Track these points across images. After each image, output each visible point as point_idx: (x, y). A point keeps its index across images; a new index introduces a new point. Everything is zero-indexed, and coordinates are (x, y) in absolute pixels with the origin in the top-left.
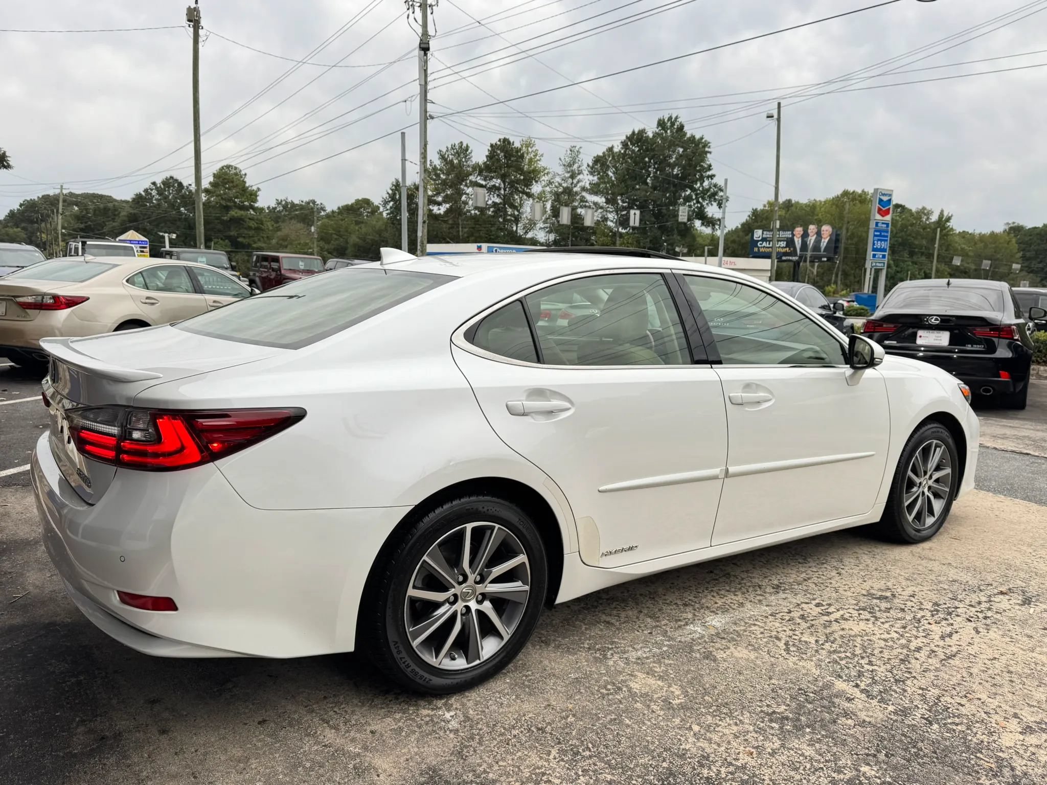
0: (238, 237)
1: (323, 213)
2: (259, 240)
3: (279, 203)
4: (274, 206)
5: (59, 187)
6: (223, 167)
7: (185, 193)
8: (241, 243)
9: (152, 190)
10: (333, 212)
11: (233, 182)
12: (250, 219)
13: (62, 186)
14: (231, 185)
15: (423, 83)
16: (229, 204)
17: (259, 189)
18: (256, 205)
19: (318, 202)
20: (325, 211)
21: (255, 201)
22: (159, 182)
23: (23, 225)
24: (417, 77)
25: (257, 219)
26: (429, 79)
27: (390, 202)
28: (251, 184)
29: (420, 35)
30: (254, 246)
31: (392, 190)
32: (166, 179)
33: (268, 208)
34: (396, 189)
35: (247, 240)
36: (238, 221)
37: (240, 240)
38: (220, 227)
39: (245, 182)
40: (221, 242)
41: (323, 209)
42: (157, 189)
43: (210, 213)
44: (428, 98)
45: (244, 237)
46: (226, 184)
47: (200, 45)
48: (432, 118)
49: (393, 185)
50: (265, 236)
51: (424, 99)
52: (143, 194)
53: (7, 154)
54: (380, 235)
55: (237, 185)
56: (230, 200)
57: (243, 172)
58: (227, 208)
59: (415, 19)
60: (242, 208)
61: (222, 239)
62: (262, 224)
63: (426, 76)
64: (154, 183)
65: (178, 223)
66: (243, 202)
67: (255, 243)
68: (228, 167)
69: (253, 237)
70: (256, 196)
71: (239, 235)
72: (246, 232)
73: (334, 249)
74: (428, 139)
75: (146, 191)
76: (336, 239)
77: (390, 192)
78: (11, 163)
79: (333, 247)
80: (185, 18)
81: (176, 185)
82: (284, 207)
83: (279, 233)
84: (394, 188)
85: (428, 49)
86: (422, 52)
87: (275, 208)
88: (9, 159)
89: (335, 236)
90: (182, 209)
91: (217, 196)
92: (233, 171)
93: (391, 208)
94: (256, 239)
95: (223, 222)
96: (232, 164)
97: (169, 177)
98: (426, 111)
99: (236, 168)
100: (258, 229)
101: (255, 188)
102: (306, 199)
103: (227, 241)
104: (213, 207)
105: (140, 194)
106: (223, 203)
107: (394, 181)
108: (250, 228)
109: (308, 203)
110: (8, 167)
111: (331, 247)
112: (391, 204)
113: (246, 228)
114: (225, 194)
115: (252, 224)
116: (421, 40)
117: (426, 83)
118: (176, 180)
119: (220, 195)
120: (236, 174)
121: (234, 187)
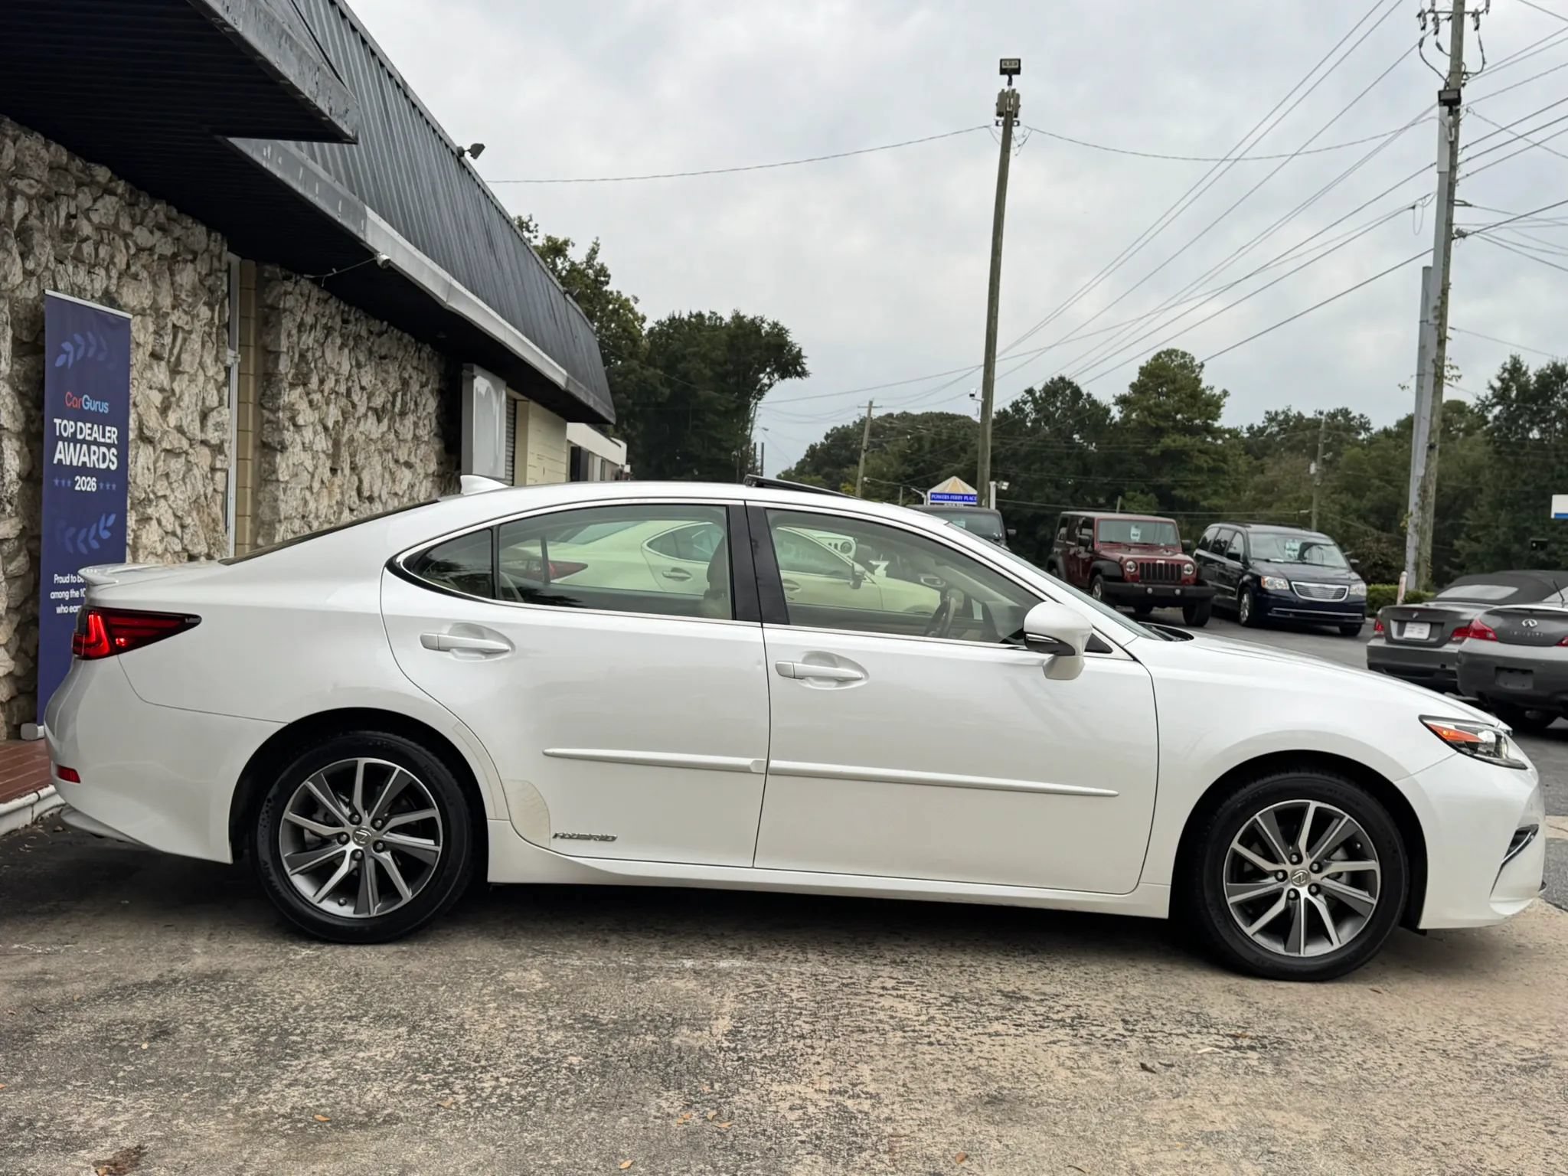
0: (1173, 488)
1: (1363, 436)
2: (1216, 493)
3: (1272, 418)
4: (1261, 425)
5: (867, 404)
6: (1159, 355)
7: (1084, 406)
8: (1180, 499)
9: (1025, 403)
10: (1386, 432)
11: (1174, 382)
12: (1200, 451)
13: (871, 403)
14: (1172, 387)
15: (1447, 169)
16: (1162, 424)
17: (1225, 393)
18: (1217, 424)
19: (1355, 413)
20: (1368, 430)
21: (1216, 416)
22: (1038, 388)
23: (827, 469)
24: (1435, 159)
25: (1216, 453)
26: (1460, 159)
27: (1494, 405)
28: (1210, 384)
29: (1446, 75)
30: (1204, 503)
31: (1502, 380)
32: (1052, 381)
33: (1250, 428)
34: (1512, 378)
35: (1191, 493)
36: (1175, 457)
37: (1178, 492)
38: (1140, 468)
39: (1199, 381)
40: (1140, 497)
41: (1365, 426)
42: (1035, 401)
43: (1125, 442)
44: (1457, 197)
45: (1186, 487)
46: (1161, 385)
47: (1012, 153)
48: (1462, 235)
49: (1505, 370)
50: (1228, 484)
51: (1448, 198)
52: (1009, 410)
53: (803, 353)
54: (1475, 477)
55: (1182, 388)
56: (1167, 416)
57: (1197, 362)
58: (1159, 432)
59: (1438, 45)
60: (1189, 430)
61: (1142, 492)
62: (1225, 461)
63: (1454, 154)
64: (1030, 392)
65: (1065, 463)
66: (1191, 420)
67: (1206, 498)
68: (1170, 353)
69: (1203, 486)
70: (1219, 407)
71: (1178, 484)
72: (1190, 477)
73: (1371, 510)
74: (1451, 279)
75: (1015, 406)
76: (1378, 488)
77: (1497, 384)
78: (807, 367)
79: (1369, 505)
80: (994, 109)
81: (1068, 392)
82: (1280, 424)
83: (1258, 478)
84: (1506, 375)
85: (1458, 101)
86: (1446, 109)
87: (1262, 430)
88: (804, 360)
89: (1377, 482)
90: (1076, 436)
91: (1143, 409)
92: (1178, 361)
93: (1496, 418)
94: (1209, 491)
95: (1148, 460)
96: (1176, 347)
97: (1056, 378)
98: (1449, 223)
99: (1184, 354)
100: (1215, 471)
101: (1217, 391)
102: (1329, 408)
103: (1151, 495)
104: (1132, 431)
105: (1005, 411)
106: (1151, 422)
107: (1508, 360)
108: (1199, 470)
109: (1333, 416)
110: (803, 374)
111: (1365, 504)
112: (1497, 410)
113: (1190, 470)
114: (1158, 405)
115: (1203, 461)
116: (1447, 84)
117: (1453, 167)
118: (1070, 384)
119: (1149, 409)
120: (1183, 366)
121: (1175, 391)
